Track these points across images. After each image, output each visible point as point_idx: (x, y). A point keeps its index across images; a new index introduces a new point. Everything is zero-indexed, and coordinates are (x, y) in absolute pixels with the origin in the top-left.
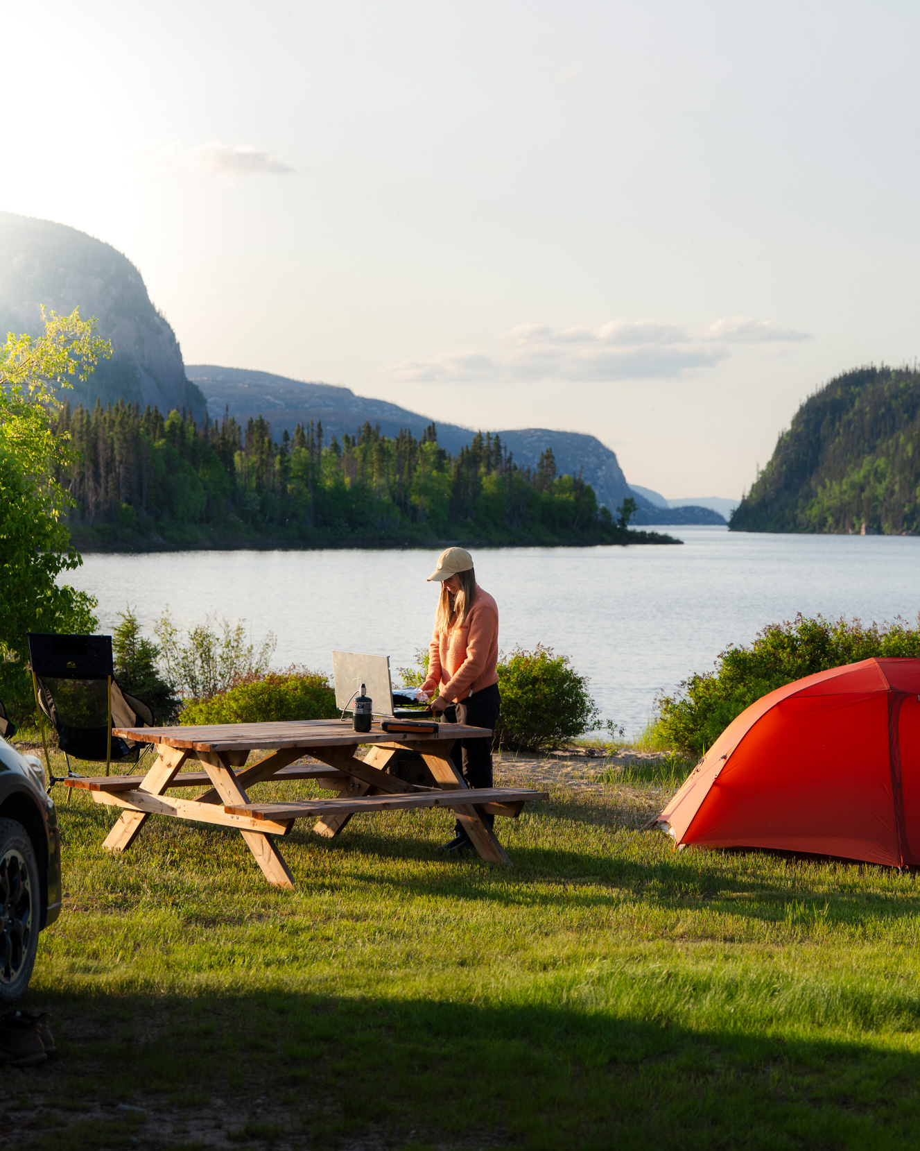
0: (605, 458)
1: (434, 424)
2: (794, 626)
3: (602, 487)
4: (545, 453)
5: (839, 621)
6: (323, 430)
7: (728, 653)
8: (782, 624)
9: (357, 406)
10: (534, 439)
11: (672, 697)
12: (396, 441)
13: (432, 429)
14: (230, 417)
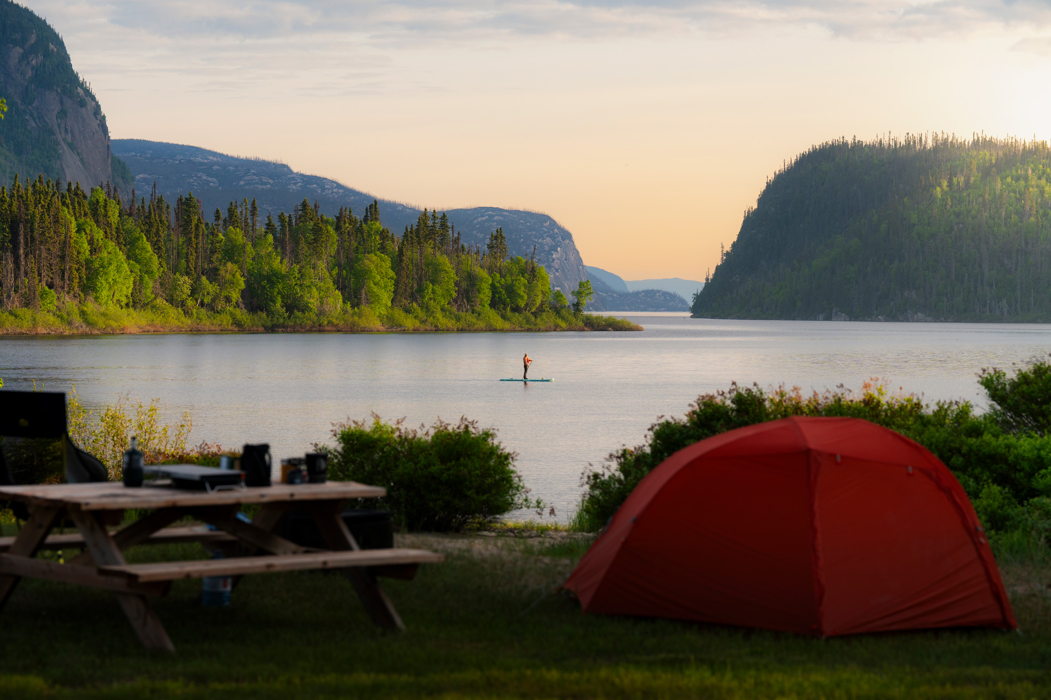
0: (560, 239)
1: (375, 202)
2: (728, 396)
3: (557, 270)
4: (495, 233)
5: (778, 390)
6: (258, 209)
7: (659, 424)
8: (716, 394)
9: (295, 184)
10: (484, 218)
11: (601, 473)
12: (335, 220)
13: (373, 208)
14: (158, 195)
